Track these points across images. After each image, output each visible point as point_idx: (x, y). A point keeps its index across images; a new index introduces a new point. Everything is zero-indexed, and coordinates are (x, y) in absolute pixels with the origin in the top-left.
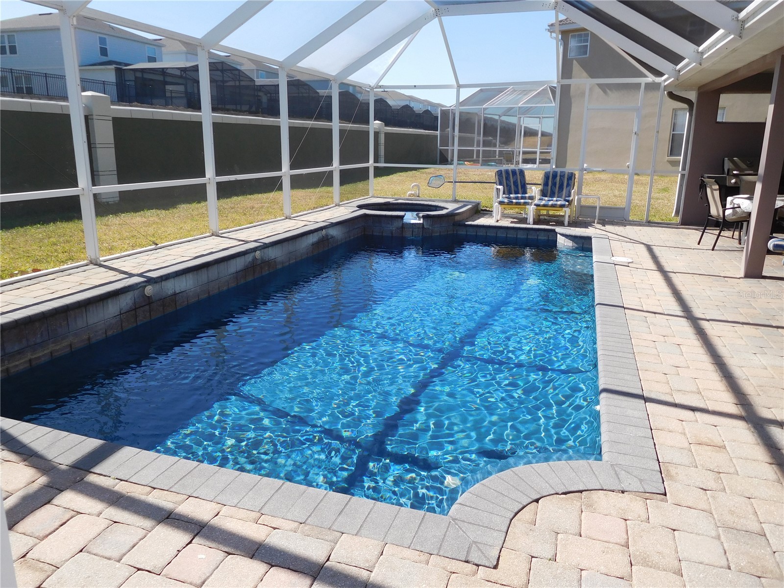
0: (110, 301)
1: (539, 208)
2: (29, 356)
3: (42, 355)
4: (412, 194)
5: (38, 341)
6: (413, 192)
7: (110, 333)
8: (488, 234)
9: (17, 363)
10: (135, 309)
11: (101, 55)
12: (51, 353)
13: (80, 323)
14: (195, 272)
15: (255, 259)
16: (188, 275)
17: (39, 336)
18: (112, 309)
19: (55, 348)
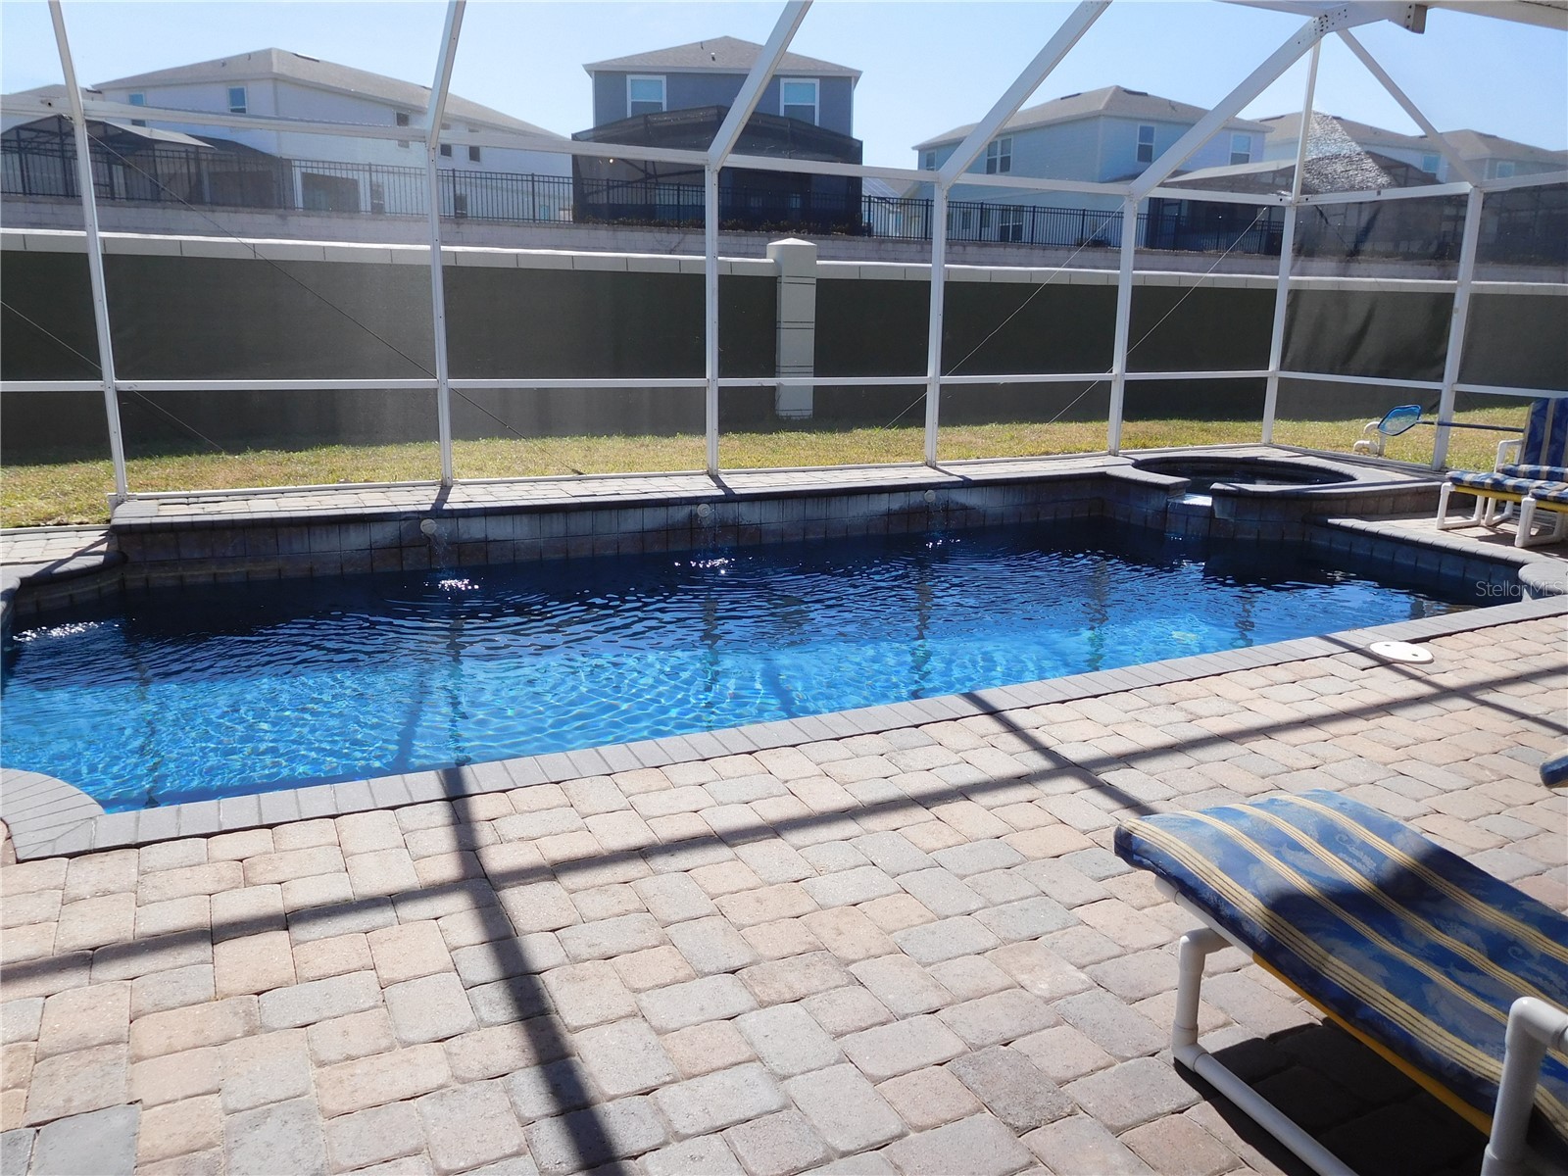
0: (351, 527)
1: (1543, 505)
2: (214, 569)
3: (233, 571)
4: (1364, 446)
5: (229, 554)
6: (1368, 442)
7: (349, 570)
8: (1374, 554)
9: (196, 573)
10: (400, 547)
11: (1139, 159)
12: (248, 573)
13: (297, 547)
14: (537, 516)
15: (693, 517)
16: (518, 518)
17: (230, 548)
18: (356, 539)
19: (254, 568)
